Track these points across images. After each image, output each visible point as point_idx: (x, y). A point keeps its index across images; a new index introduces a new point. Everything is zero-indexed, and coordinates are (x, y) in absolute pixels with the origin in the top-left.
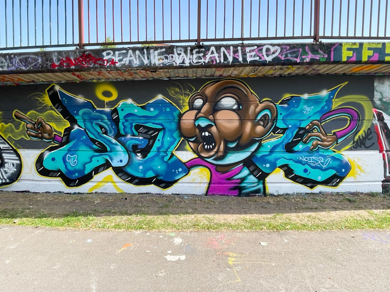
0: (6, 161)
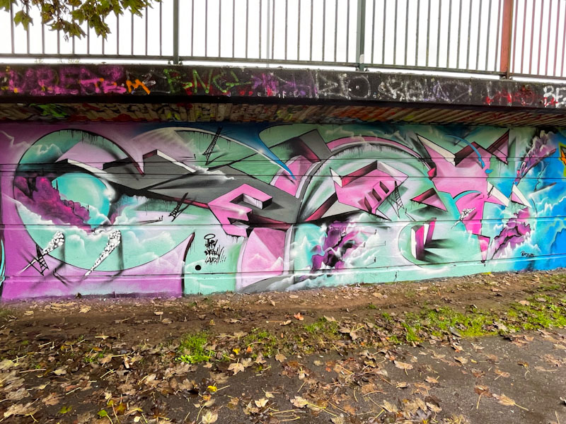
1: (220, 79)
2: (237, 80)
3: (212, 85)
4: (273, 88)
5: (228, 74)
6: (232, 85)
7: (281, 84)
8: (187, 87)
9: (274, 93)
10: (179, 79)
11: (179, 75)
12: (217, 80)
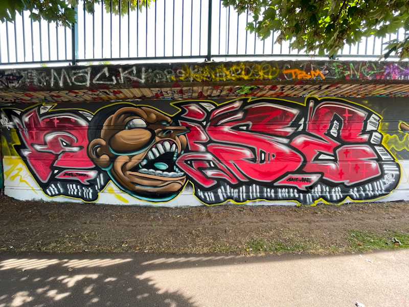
0: (386, 172)
1: (365, 68)
2: (375, 69)
3: (361, 73)
4: (397, 73)
5: (371, 65)
6: (372, 73)
7: (401, 71)
8: (347, 74)
9: (397, 77)
10: (342, 69)
11: (342, 67)
12: (364, 70)
